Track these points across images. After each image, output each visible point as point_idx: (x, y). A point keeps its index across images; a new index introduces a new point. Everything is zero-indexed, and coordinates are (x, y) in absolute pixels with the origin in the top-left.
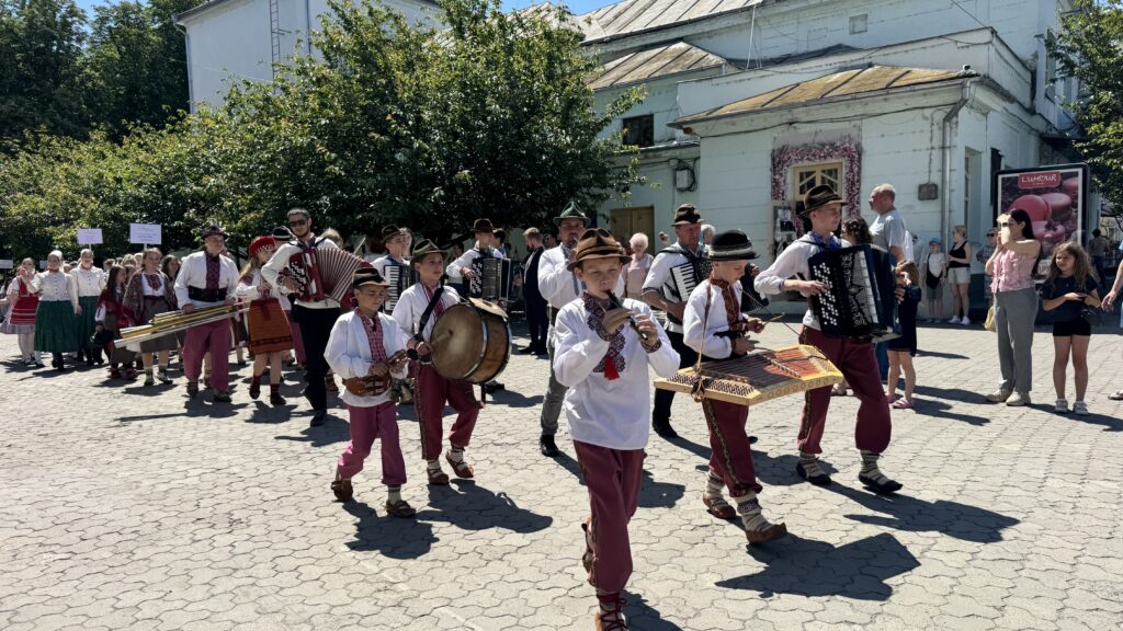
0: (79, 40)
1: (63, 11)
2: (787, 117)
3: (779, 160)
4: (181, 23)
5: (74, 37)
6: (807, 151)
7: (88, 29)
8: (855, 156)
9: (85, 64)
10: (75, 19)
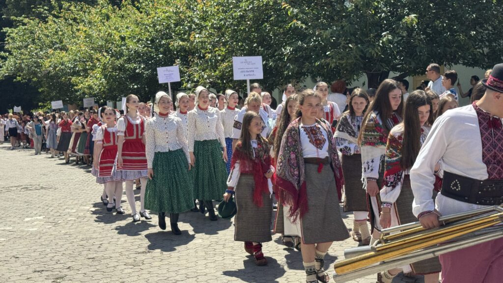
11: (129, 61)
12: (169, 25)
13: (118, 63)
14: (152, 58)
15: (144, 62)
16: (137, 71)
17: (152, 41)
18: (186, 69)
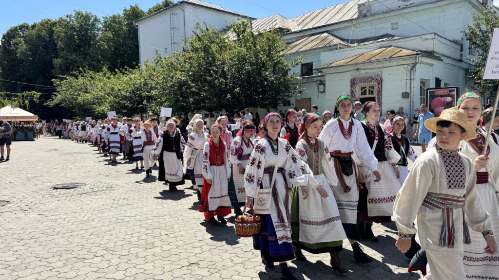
2: (356, 67)
3: (353, 83)
4: (136, 24)
5: (96, 29)
6: (363, 80)
7: (101, 26)
8: (380, 82)
9: (100, 40)
10: (96, 22)
11: (122, 100)
13: (117, 100)
15: (130, 101)
17: (133, 91)
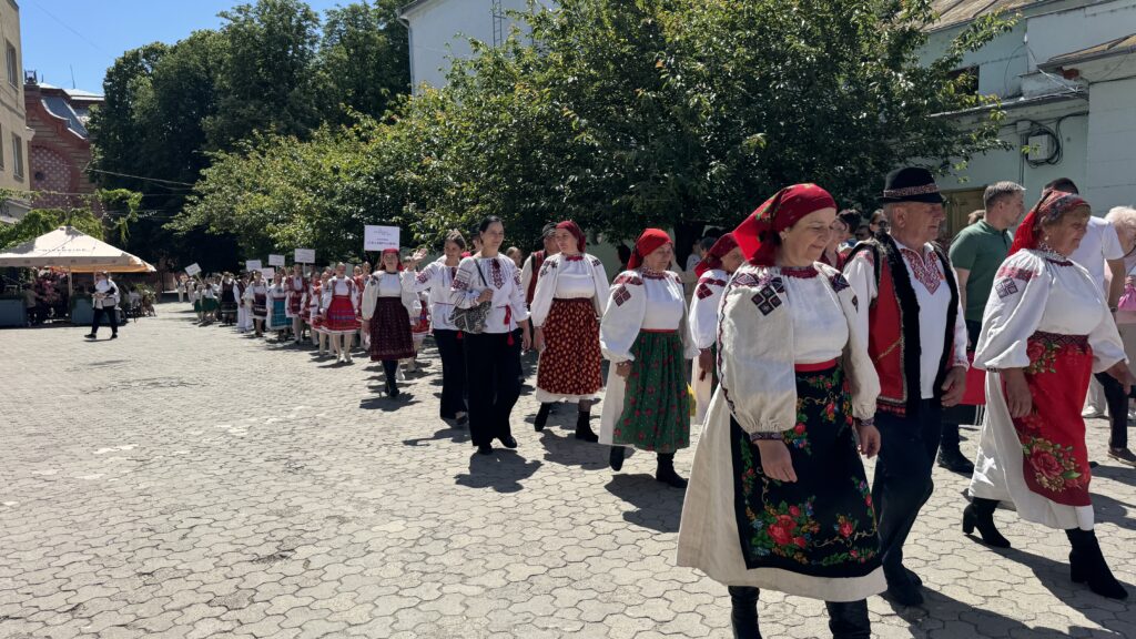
0: (312, 43)
1: (298, 15)
4: (404, 17)
5: (308, 41)
7: (319, 32)
9: (317, 68)
10: (308, 23)
12: (400, 155)
14: (377, 199)
16: (354, 216)
17: (378, 177)
18: (421, 214)
